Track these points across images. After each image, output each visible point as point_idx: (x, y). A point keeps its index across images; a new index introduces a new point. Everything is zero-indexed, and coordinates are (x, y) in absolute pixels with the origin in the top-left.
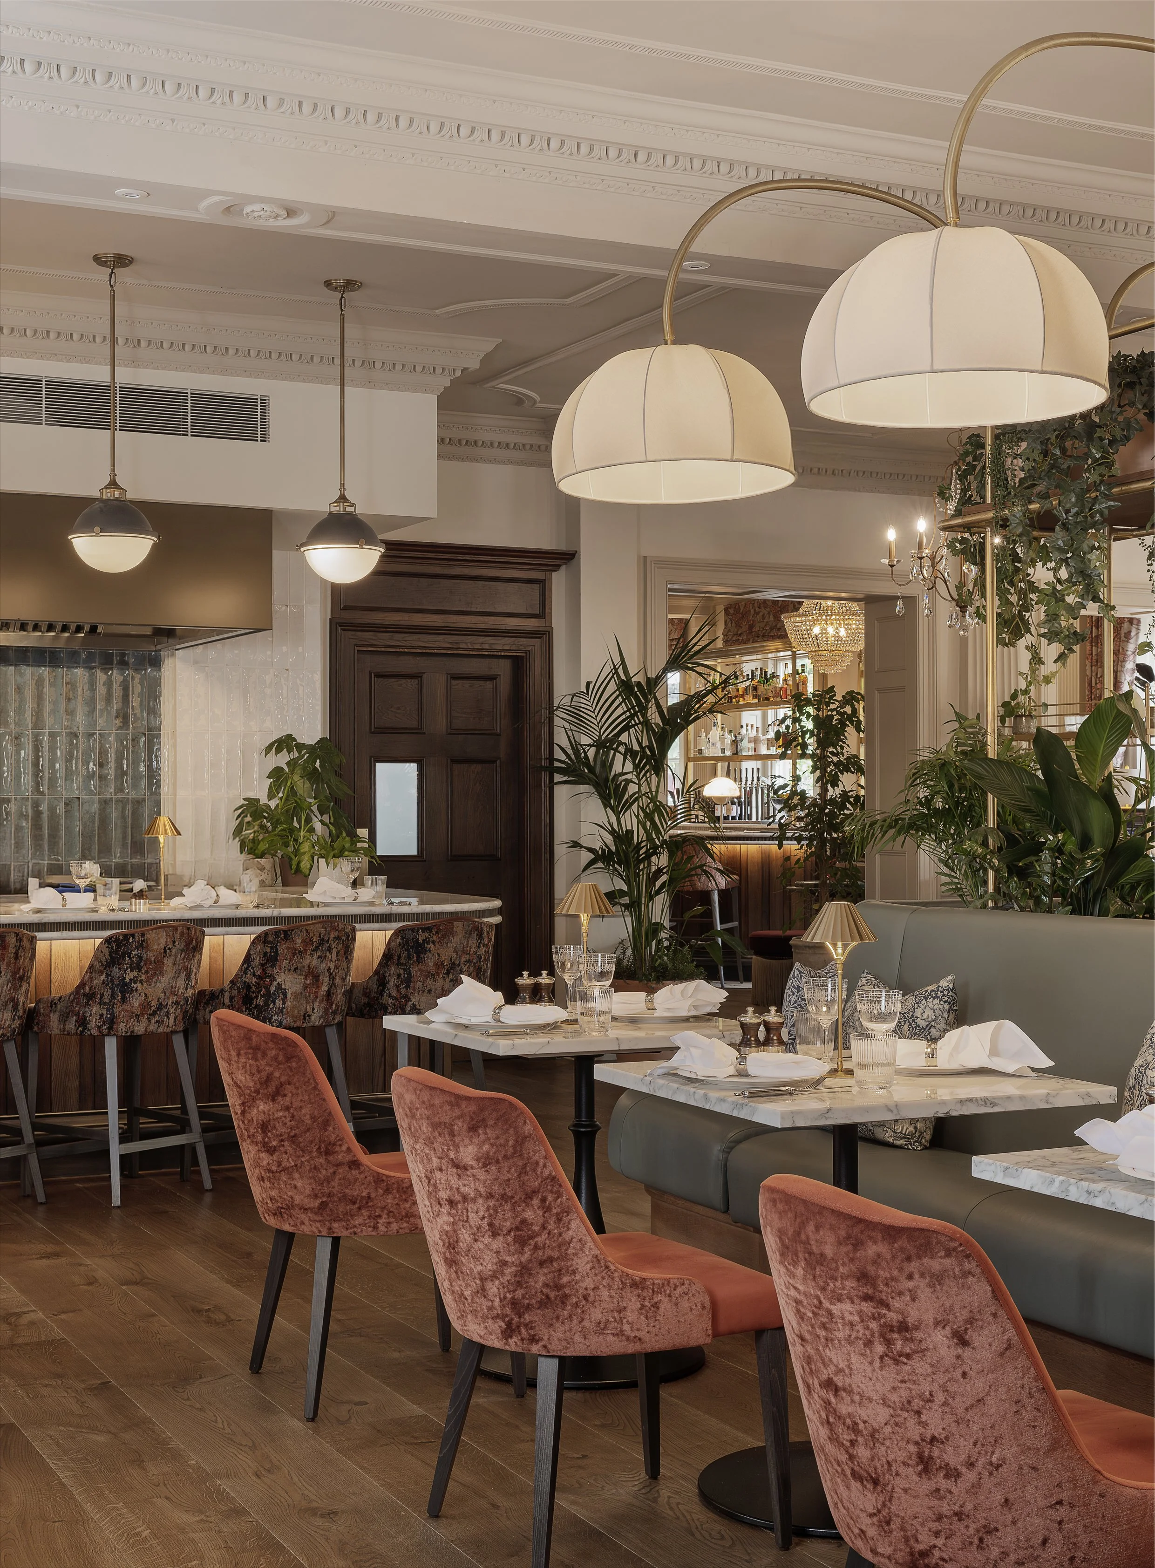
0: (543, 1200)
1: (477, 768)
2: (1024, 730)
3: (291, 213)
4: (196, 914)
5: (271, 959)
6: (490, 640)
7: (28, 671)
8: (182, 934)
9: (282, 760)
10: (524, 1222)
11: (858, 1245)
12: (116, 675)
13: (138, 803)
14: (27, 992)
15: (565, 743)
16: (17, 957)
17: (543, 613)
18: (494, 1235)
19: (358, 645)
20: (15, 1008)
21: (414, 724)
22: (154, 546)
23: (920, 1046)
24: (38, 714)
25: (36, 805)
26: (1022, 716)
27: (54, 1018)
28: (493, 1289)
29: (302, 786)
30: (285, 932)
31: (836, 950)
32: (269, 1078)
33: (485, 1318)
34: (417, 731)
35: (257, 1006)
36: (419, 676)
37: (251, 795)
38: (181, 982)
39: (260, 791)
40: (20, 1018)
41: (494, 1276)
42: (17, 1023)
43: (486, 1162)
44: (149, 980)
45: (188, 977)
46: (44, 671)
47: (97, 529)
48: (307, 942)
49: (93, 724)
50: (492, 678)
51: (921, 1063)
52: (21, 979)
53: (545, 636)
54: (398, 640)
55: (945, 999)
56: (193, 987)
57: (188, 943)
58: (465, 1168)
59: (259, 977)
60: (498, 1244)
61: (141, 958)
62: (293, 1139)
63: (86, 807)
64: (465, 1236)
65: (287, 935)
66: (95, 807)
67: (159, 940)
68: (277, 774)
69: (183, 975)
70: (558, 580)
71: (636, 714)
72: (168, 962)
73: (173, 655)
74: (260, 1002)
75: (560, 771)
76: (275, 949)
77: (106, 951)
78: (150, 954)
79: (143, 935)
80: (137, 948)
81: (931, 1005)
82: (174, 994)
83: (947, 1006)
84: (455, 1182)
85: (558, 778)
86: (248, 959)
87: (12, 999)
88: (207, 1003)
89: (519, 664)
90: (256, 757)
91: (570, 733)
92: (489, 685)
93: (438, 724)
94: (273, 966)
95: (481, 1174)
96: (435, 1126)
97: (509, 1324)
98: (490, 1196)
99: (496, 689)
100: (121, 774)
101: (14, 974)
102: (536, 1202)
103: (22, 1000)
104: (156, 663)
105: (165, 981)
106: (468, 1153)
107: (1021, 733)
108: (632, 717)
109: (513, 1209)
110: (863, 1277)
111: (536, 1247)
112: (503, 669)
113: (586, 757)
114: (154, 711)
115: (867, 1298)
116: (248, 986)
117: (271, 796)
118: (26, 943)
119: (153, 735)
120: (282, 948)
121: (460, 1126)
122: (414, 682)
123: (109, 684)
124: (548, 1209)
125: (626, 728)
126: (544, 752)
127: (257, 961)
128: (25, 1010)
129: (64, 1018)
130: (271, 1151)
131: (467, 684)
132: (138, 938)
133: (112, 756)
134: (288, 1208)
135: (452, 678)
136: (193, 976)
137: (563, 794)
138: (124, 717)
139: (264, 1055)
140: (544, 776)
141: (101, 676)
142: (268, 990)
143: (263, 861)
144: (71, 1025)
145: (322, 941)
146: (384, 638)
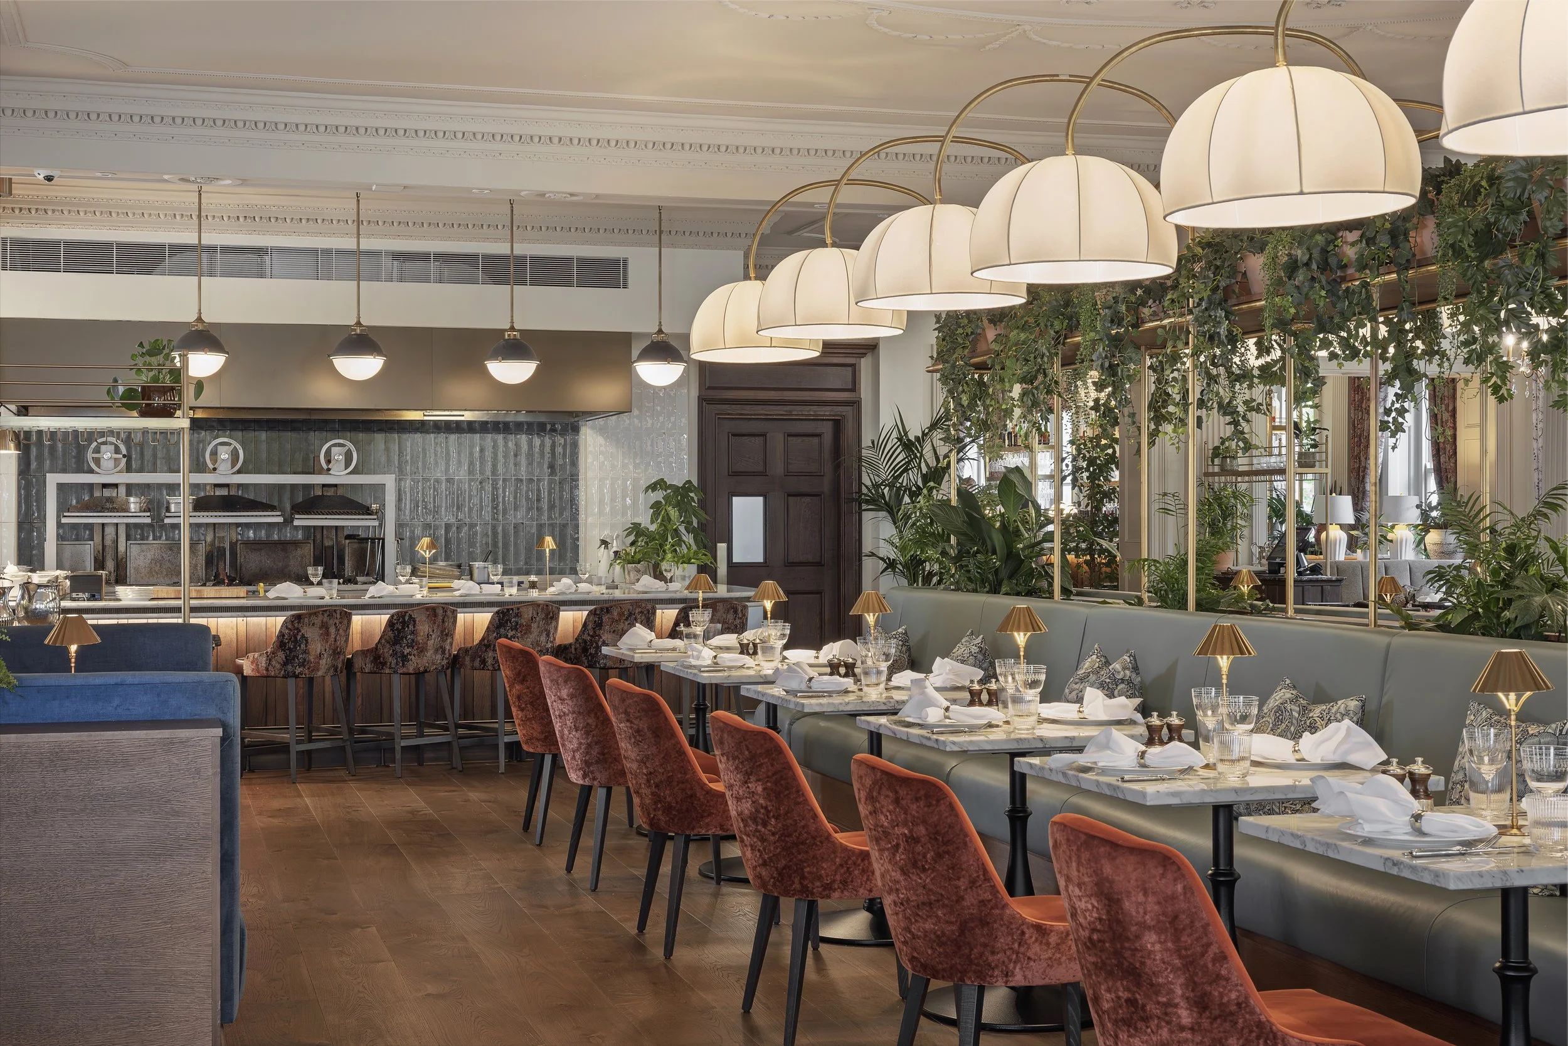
0: (596, 714)
1: (808, 499)
2: (1229, 468)
4: (561, 598)
5: (599, 625)
6: (814, 408)
7: (489, 437)
8: (543, 609)
9: (658, 495)
10: (588, 724)
12: (548, 441)
13: (565, 526)
14: (451, 644)
15: (869, 483)
16: (443, 622)
17: (854, 387)
18: (576, 731)
19: (718, 414)
20: (443, 652)
21: (761, 468)
22: (538, 367)
24: (494, 466)
25: (494, 528)
26: (1226, 457)
27: (468, 659)
28: (577, 756)
29: (673, 513)
30: (607, 608)
32: (520, 671)
33: (576, 770)
34: (763, 474)
35: (591, 654)
36: (764, 435)
37: (637, 520)
38: (543, 638)
39: (644, 519)
40: (447, 659)
41: (578, 750)
42: (445, 662)
43: (572, 696)
44: (522, 636)
45: (548, 635)
46: (500, 438)
47: (500, 358)
48: (621, 614)
49: (532, 473)
50: (819, 435)
52: (447, 635)
53: (856, 404)
54: (748, 410)
56: (551, 642)
57: (547, 615)
58: (564, 700)
59: (592, 636)
60: (578, 735)
61: (517, 623)
62: (532, 703)
63: (528, 528)
64: (566, 732)
65: (608, 611)
66: (534, 530)
67: (528, 613)
68: (656, 506)
69: (544, 634)
70: (865, 364)
71: (912, 460)
72: (534, 625)
73: (586, 425)
74: (593, 651)
75: (867, 502)
76: (600, 618)
77: (497, 619)
78: (523, 621)
79: (518, 609)
80: (515, 617)
82: (538, 645)
84: (561, 707)
85: (864, 507)
86: (585, 625)
87: (441, 647)
88: (562, 652)
89: (837, 425)
90: (642, 496)
91: (871, 476)
92: (816, 440)
93: (778, 468)
94: (600, 629)
95: (570, 702)
96: (552, 681)
97: (584, 772)
98: (574, 712)
99: (821, 444)
100: (552, 507)
101: (442, 632)
102: (593, 715)
103: (448, 648)
104: (576, 429)
105: (533, 637)
106: (564, 693)
107: (1227, 470)
108: (908, 463)
109: (584, 719)
111: (593, 736)
112: (827, 429)
113: (883, 493)
114: (574, 463)
116: (585, 641)
117: (652, 522)
118: (449, 613)
119: (574, 478)
120: (605, 618)
121: (560, 680)
122: (762, 438)
123: (542, 445)
124: (598, 718)
125: (906, 470)
126: (855, 488)
127: (590, 626)
128: (450, 655)
129: (473, 660)
131: (799, 439)
132: (516, 611)
133: (545, 495)
135: (788, 435)
136: (551, 635)
137: (867, 516)
138: (552, 466)
139: (517, 660)
140: (855, 506)
141: (537, 441)
142: (597, 644)
144: (477, 663)
145: (630, 614)
146: (736, 409)
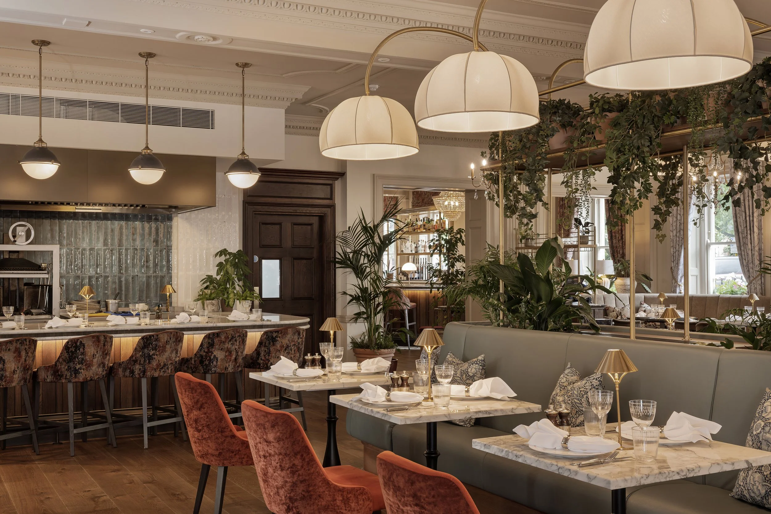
0: (302, 456)
1: (305, 261)
2: (530, 245)
3: (215, 39)
4: (181, 326)
5: (211, 345)
6: (310, 209)
7: (116, 223)
8: (174, 335)
9: (222, 259)
10: (294, 465)
11: (413, 483)
12: (153, 225)
13: (162, 277)
14: (109, 360)
15: (341, 252)
16: (104, 345)
17: (331, 198)
18: (282, 470)
19: (254, 211)
20: (104, 366)
21: (278, 243)
22: (164, 174)
23: (462, 388)
24: (120, 240)
25: (120, 278)
26: (528, 239)
27: (120, 370)
28: (282, 492)
29: (230, 269)
30: (217, 334)
31: (428, 348)
32: (197, 402)
33: (279, 505)
34: (280, 246)
35: (206, 364)
36: (280, 224)
37: (209, 274)
38: (174, 355)
39: (213, 272)
40: (106, 370)
41: (282, 487)
42: (105, 372)
43: (278, 440)
44: (160, 354)
45: (177, 353)
46: (123, 223)
47: (140, 166)
48: (227, 338)
49: (144, 245)
50: (311, 224)
51: (463, 395)
52: (106, 354)
53: (332, 207)
54: (272, 209)
55: (480, 364)
56: (179, 357)
57: (176, 339)
58: (270, 442)
59: (206, 352)
60: (283, 474)
61: (156, 345)
62: (208, 426)
63: (141, 279)
64: (270, 470)
65: (218, 335)
66: (145, 279)
67: (164, 338)
68: (220, 265)
69: (174, 352)
70: (338, 185)
71: (369, 239)
72: (168, 347)
73: (177, 216)
74: (207, 362)
75: (338, 263)
76: (213, 340)
77: (142, 343)
78: (160, 344)
79: (157, 336)
80: (155, 341)
81: (474, 367)
82: (171, 360)
83: (481, 367)
84: (266, 448)
85: (337, 265)
86: (202, 345)
87: (103, 363)
88: (185, 363)
89: (322, 219)
90: (212, 258)
91: (342, 247)
92: (309, 227)
93: (288, 243)
94: (212, 348)
95: (277, 445)
96: (258, 425)
97: (288, 507)
98: (280, 454)
99: (312, 230)
100: (156, 265)
101: (103, 352)
102: (299, 457)
103: (107, 363)
104: (170, 219)
105: (167, 354)
106: (271, 437)
107: (529, 246)
108: (367, 241)
109: (290, 459)
110: (415, 496)
111: (299, 475)
112: (315, 221)
113: (349, 256)
114: (169, 238)
115: (417, 505)
116: (202, 356)
117: (218, 274)
118: (108, 339)
119: (169, 249)
120: (216, 340)
121: (268, 425)
122: (278, 226)
123: (150, 228)
124: (304, 460)
125: (365, 245)
126: (332, 255)
127: (205, 346)
128: (108, 367)
129: (125, 370)
130: (199, 431)
131: (300, 227)
132: (155, 337)
133: (151, 258)
134: (206, 455)
135: (294, 224)
136: (179, 352)
137: (340, 272)
138: (156, 241)
139: (196, 391)
140: (332, 265)
141: (147, 225)
142: (210, 358)
143: (213, 301)
144: (127, 373)
145: (233, 338)
146: (266, 208)
